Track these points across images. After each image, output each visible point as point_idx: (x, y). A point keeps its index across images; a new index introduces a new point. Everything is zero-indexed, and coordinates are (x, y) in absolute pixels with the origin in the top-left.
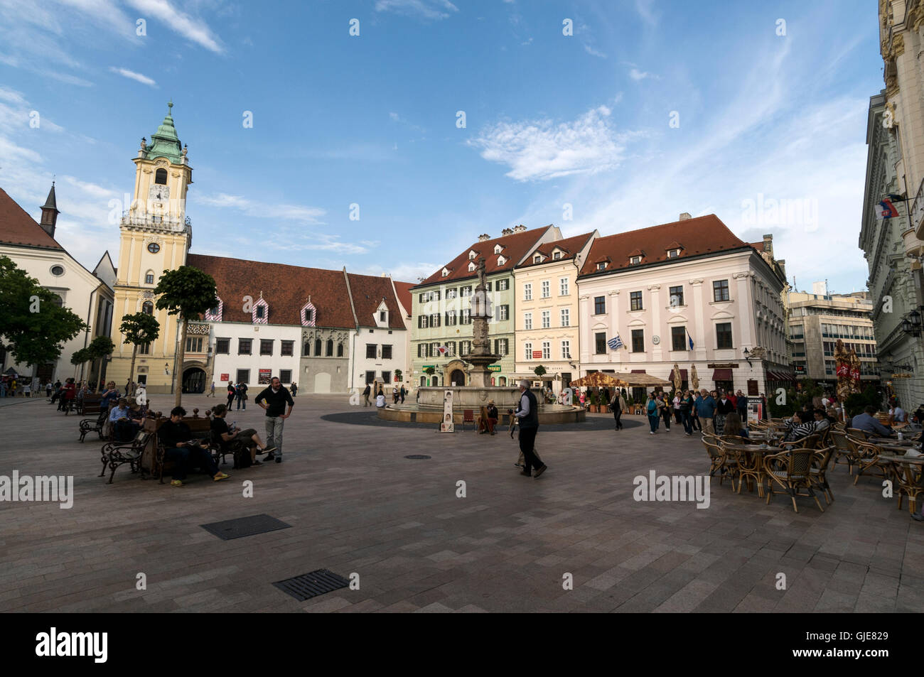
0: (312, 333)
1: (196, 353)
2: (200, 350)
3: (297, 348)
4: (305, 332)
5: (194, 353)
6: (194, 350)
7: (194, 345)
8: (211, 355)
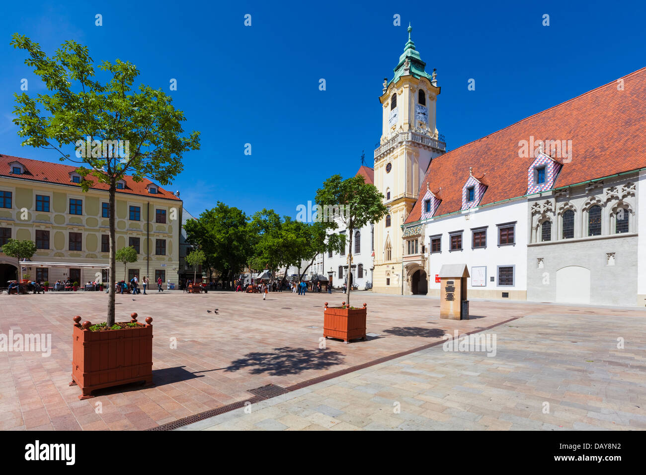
0: (548, 203)
1: (414, 255)
2: (417, 252)
3: (521, 233)
4: (536, 205)
5: (413, 255)
6: (413, 253)
7: (413, 247)
8: (426, 255)
